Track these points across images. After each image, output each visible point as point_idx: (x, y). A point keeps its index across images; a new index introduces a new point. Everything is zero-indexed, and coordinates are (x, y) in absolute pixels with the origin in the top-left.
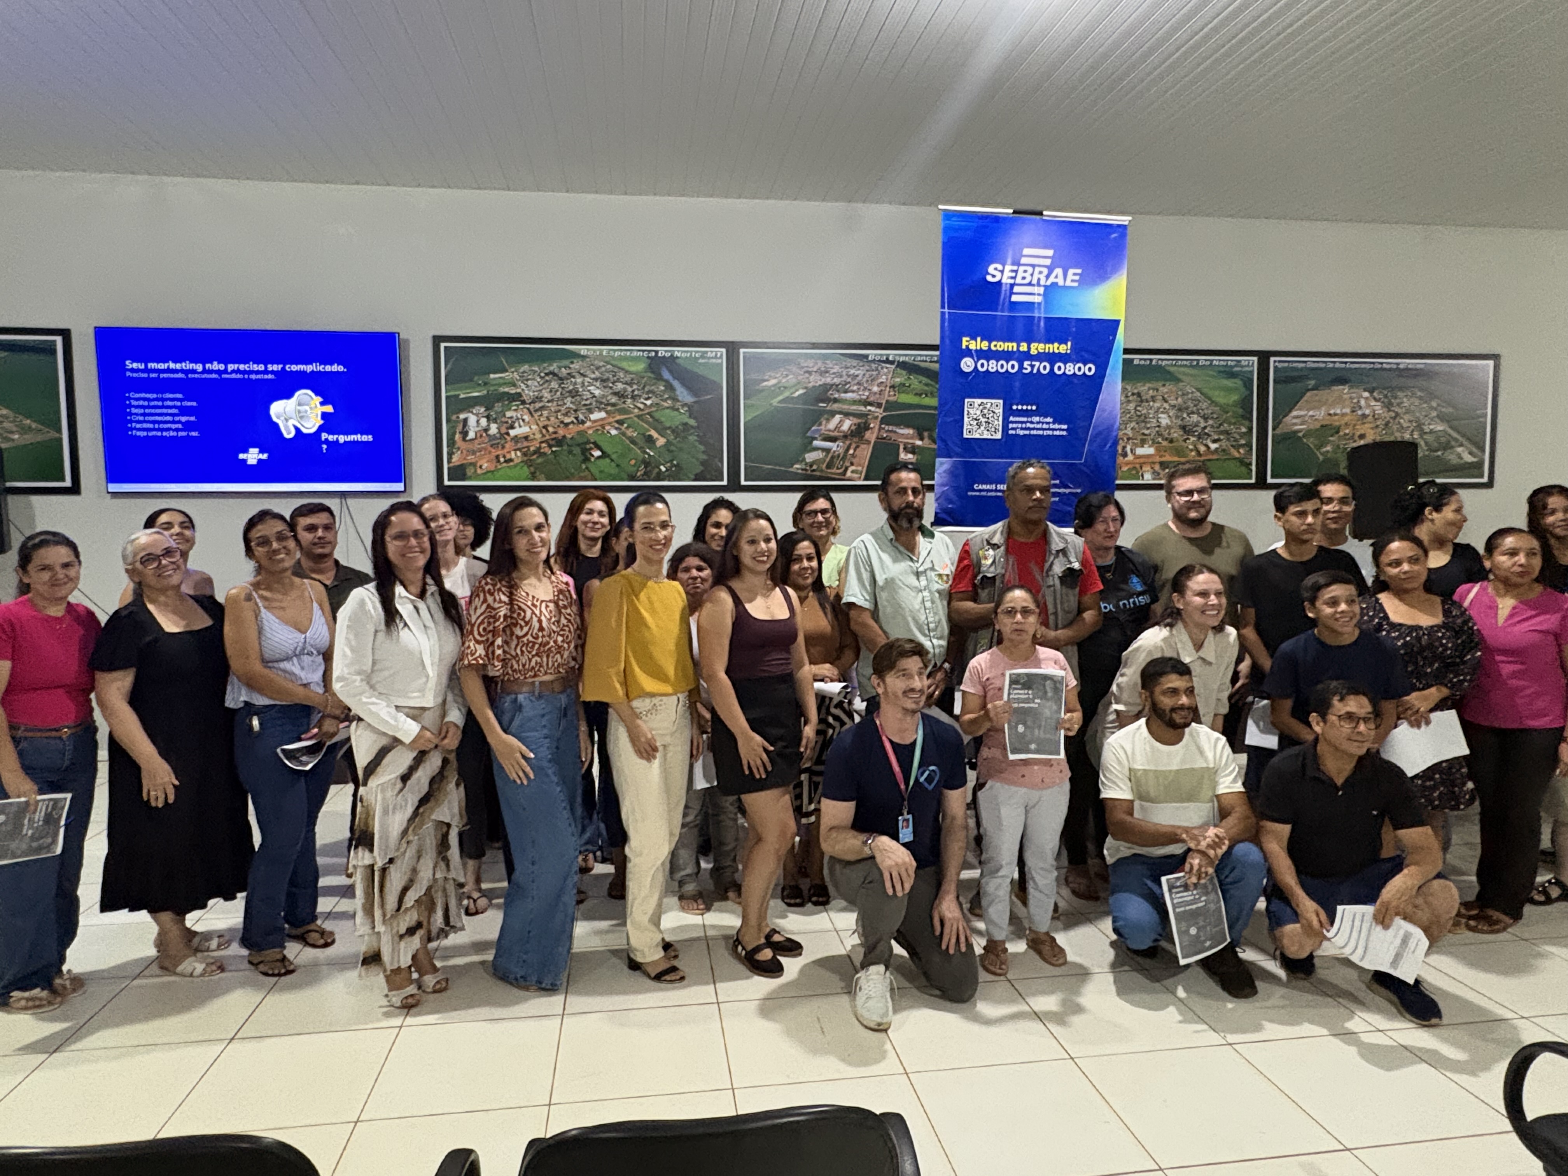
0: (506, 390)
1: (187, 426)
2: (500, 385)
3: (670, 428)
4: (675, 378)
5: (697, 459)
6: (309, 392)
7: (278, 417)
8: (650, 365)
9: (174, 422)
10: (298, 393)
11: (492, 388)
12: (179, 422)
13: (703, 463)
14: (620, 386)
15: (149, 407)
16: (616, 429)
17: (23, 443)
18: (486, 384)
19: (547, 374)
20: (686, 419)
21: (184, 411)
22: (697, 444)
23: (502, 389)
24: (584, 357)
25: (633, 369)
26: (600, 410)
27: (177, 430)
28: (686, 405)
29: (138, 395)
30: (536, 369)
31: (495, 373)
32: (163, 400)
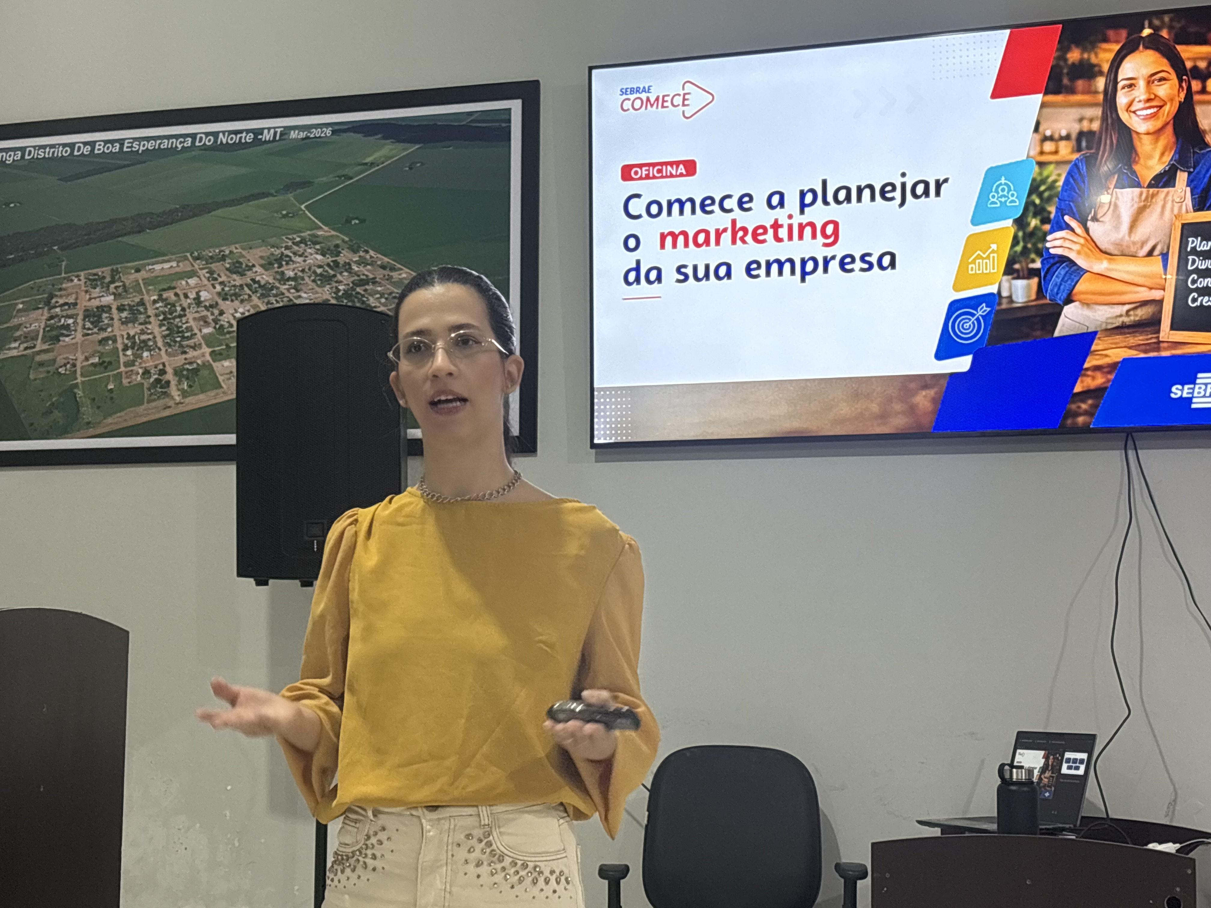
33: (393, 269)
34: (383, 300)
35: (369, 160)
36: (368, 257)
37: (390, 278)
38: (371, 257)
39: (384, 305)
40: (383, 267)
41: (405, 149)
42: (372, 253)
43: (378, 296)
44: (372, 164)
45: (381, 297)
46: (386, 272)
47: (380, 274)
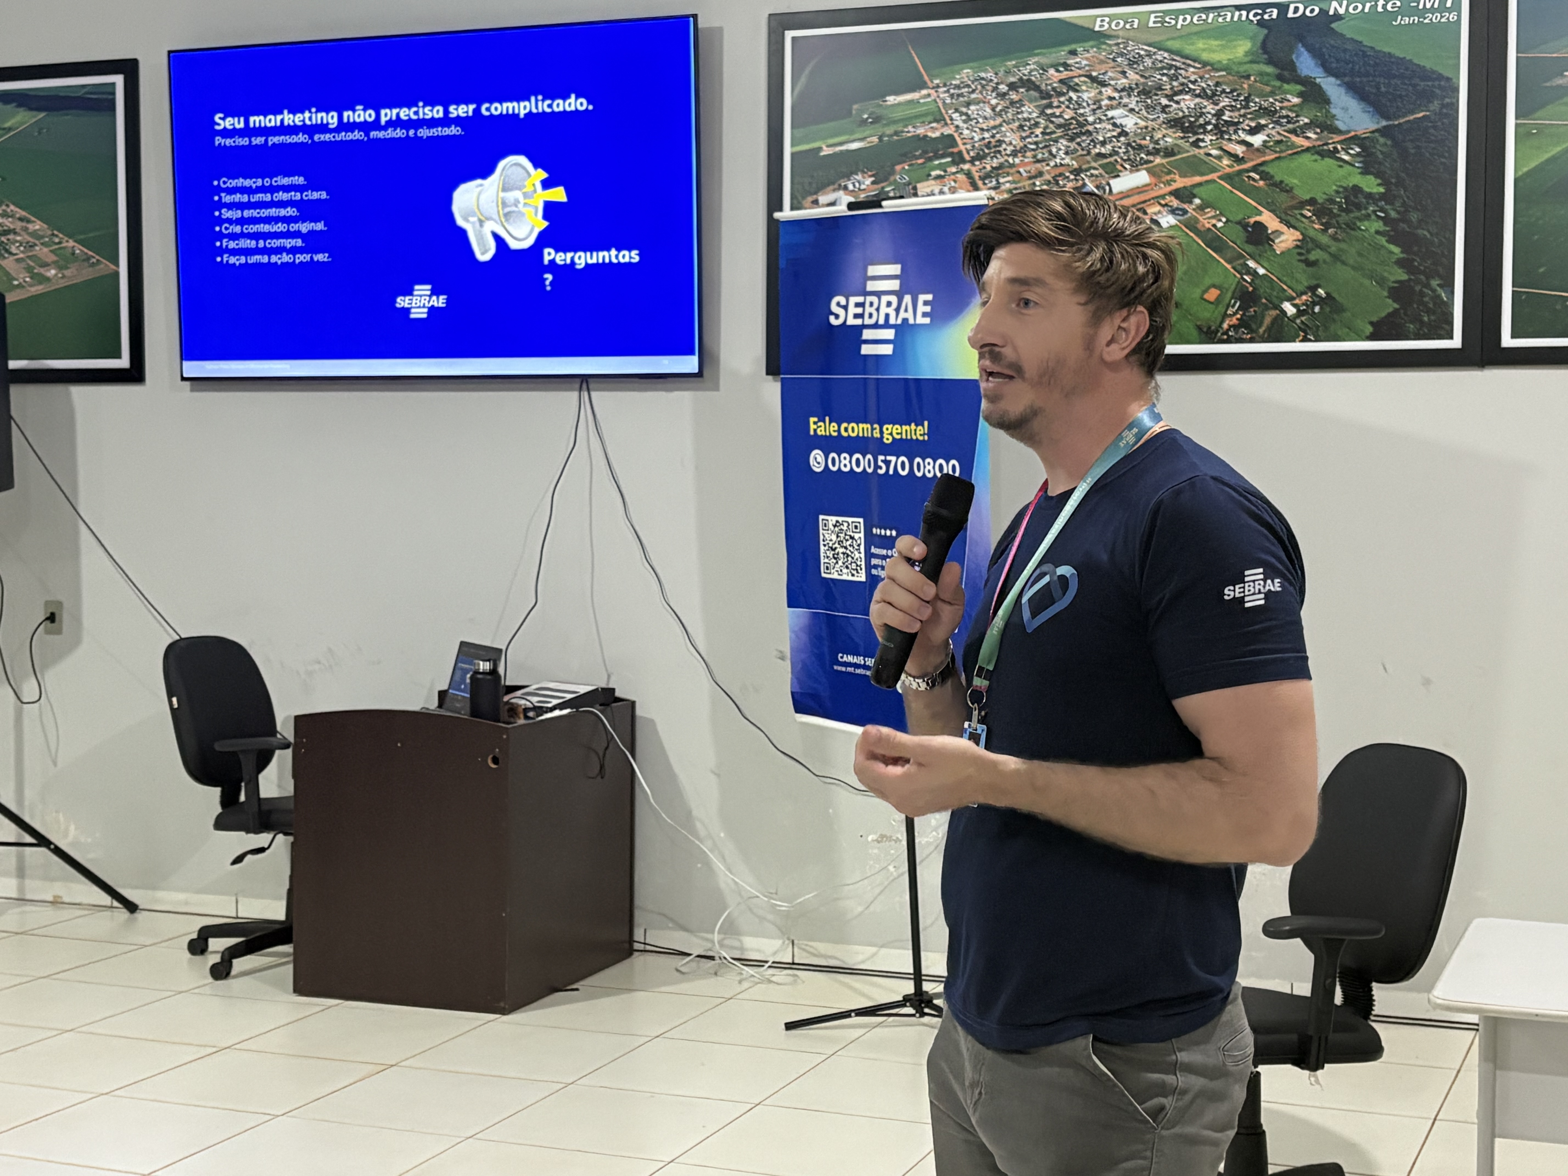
0: (921, 131)
1: (312, 242)
2: (908, 120)
3: (1312, 202)
4: (1329, 71)
5: (1381, 282)
6: (522, 160)
7: (466, 219)
8: (1264, 45)
9: (288, 235)
10: (502, 164)
11: (889, 130)
12: (297, 234)
13: (1398, 292)
14: (1187, 102)
15: (249, 205)
16: (1173, 211)
17: (63, 283)
18: (877, 120)
19: (1012, 87)
20: (1357, 179)
21: (307, 211)
22: (1383, 240)
23: (911, 131)
24: (1100, 37)
25: (1222, 57)
26: (1135, 166)
27: (294, 251)
28: (1356, 140)
29: (233, 183)
30: (990, 75)
31: (897, 93)
32: (272, 189)
33: (29, 221)
34: (22, 248)
35: (7, 125)
36: (9, 210)
37: (26, 229)
38: (12, 211)
39: (22, 252)
40: (21, 219)
41: (35, 117)
42: (12, 207)
43: (17, 244)
44: (10, 129)
45: (21, 245)
46: (24, 224)
47: (19, 225)
